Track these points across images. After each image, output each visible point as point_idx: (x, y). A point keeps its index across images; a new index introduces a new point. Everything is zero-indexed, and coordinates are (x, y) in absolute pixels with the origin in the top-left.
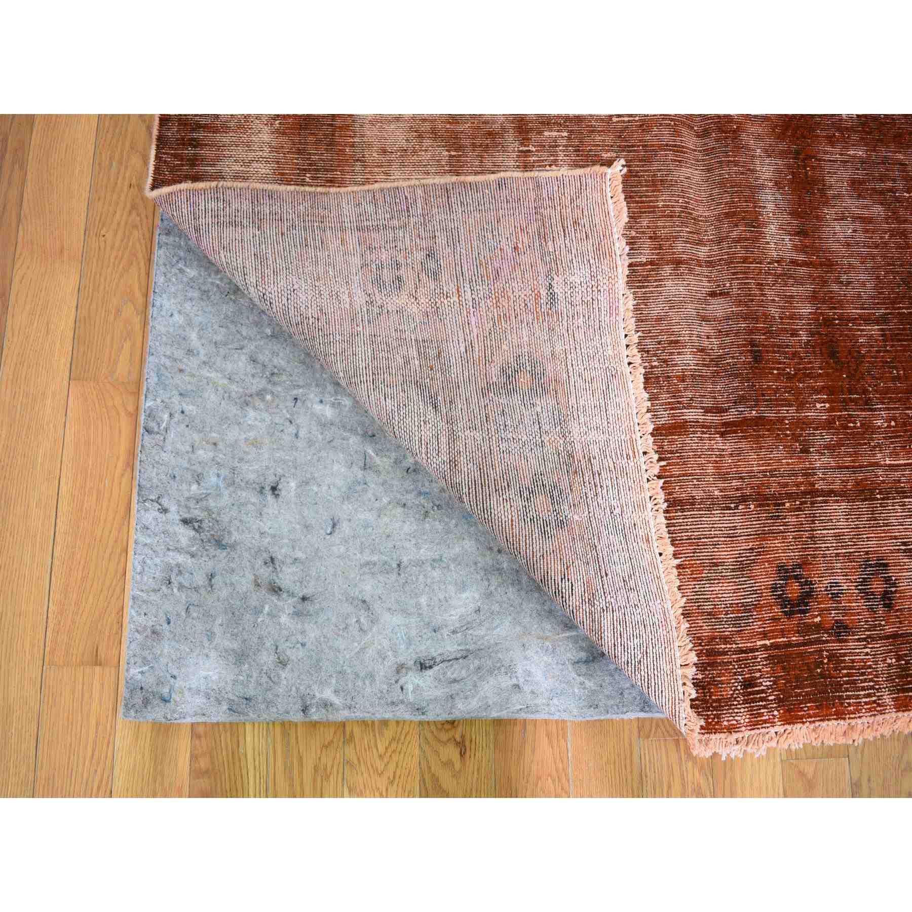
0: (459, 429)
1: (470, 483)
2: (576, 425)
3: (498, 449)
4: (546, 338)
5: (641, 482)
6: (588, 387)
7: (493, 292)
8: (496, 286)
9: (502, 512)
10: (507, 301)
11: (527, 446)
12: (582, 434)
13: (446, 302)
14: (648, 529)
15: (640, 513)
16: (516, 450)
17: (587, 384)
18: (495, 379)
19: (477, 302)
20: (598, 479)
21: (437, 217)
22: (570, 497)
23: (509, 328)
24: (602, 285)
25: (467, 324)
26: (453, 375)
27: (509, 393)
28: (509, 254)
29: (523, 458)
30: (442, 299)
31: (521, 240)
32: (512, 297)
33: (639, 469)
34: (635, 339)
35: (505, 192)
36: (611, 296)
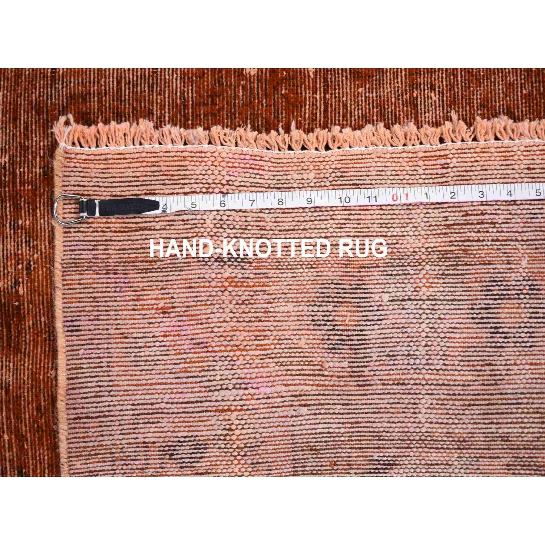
0: (418, 430)
1: (486, 421)
2: (405, 242)
3: (441, 372)
4: (290, 275)
5: (478, 150)
6: (356, 217)
7: (226, 354)
8: (217, 349)
9: (522, 377)
10: (238, 333)
11: (436, 326)
12: (417, 233)
13: (237, 432)
14: (535, 148)
15: (516, 158)
16: (442, 344)
17: (352, 217)
18: (345, 364)
19: (240, 381)
20: (472, 217)
21: (116, 437)
22: (499, 266)
23: (275, 333)
24: (220, 177)
25: (269, 401)
26: (342, 430)
27: (364, 343)
28: (173, 323)
29: (453, 335)
30: (234, 438)
31: (153, 302)
32: (232, 324)
33: (461, 152)
34: (296, 133)
35: (84, 323)
36: (236, 165)
